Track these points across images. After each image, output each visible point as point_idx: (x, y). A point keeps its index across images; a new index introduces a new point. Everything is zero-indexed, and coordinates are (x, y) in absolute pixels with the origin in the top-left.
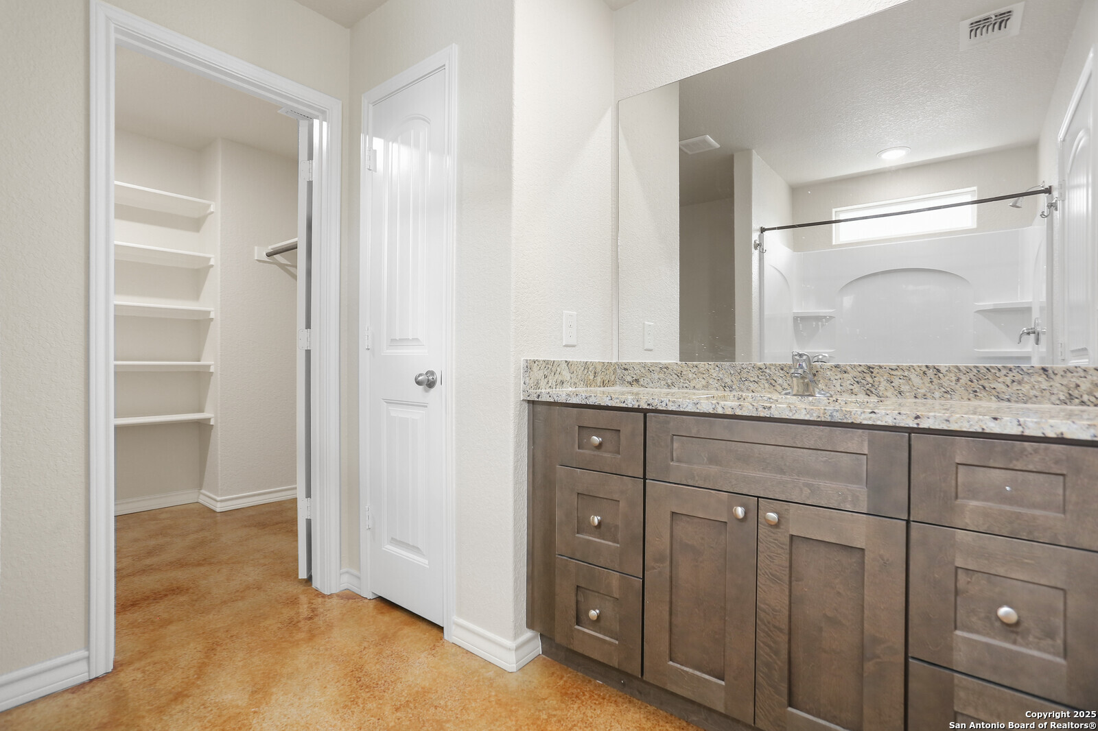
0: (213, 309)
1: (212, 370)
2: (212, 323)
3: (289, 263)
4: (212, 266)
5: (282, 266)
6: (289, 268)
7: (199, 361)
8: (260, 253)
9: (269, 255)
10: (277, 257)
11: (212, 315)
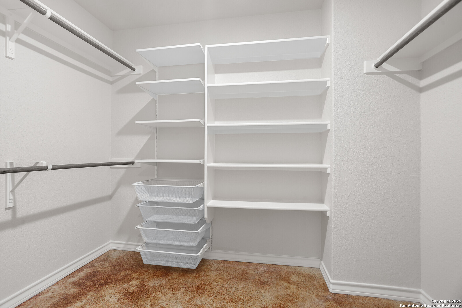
0: (329, 122)
1: (328, 172)
2: (329, 134)
3: (399, 70)
4: (329, 87)
5: (391, 74)
6: (398, 75)
7: (321, 163)
8: (369, 66)
9: (377, 66)
10: (384, 65)
11: (329, 127)
